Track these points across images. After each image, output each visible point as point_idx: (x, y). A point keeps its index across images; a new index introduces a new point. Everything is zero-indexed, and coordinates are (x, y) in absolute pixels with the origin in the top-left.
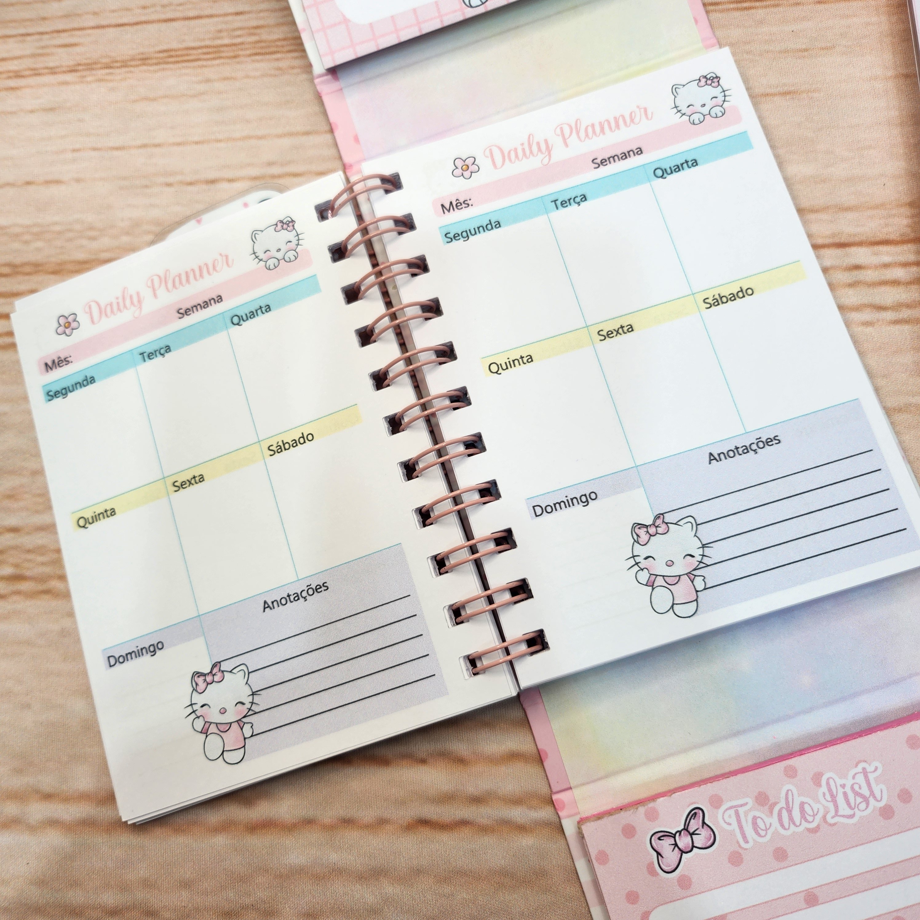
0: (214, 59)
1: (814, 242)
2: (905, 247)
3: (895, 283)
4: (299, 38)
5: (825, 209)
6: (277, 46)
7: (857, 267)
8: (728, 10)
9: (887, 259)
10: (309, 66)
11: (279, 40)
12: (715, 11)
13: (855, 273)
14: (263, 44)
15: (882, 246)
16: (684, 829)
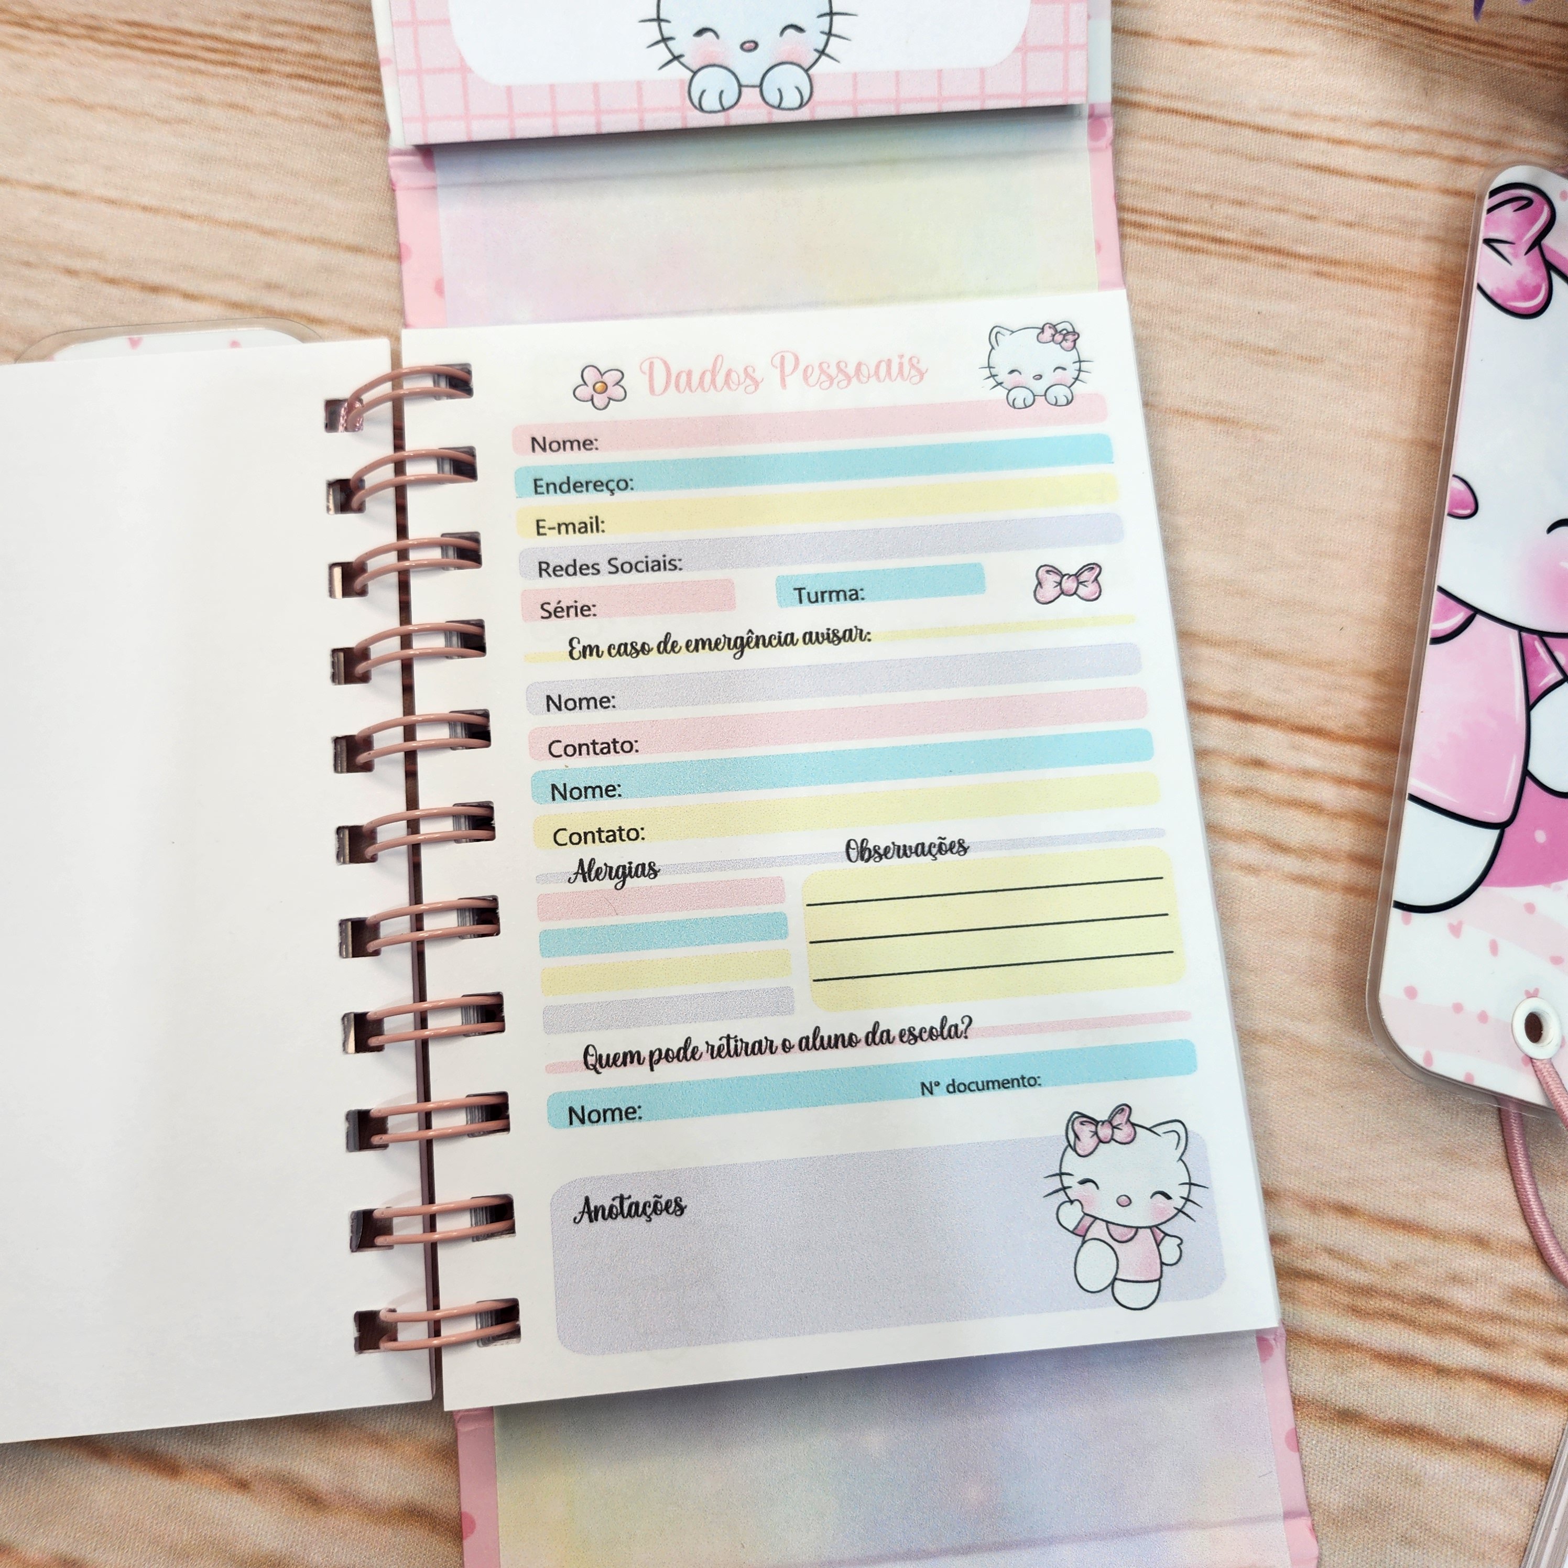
0: (223, 64)
1: (1197, 697)
2: (1349, 750)
3: (1315, 808)
5: (1230, 644)
6: (345, 74)
7: (1258, 763)
8: (1160, 243)
9: (1312, 762)
10: (384, 130)
11: (353, 63)
12: (1137, 238)
13: (1253, 772)
14: (320, 63)
15: (1310, 736)
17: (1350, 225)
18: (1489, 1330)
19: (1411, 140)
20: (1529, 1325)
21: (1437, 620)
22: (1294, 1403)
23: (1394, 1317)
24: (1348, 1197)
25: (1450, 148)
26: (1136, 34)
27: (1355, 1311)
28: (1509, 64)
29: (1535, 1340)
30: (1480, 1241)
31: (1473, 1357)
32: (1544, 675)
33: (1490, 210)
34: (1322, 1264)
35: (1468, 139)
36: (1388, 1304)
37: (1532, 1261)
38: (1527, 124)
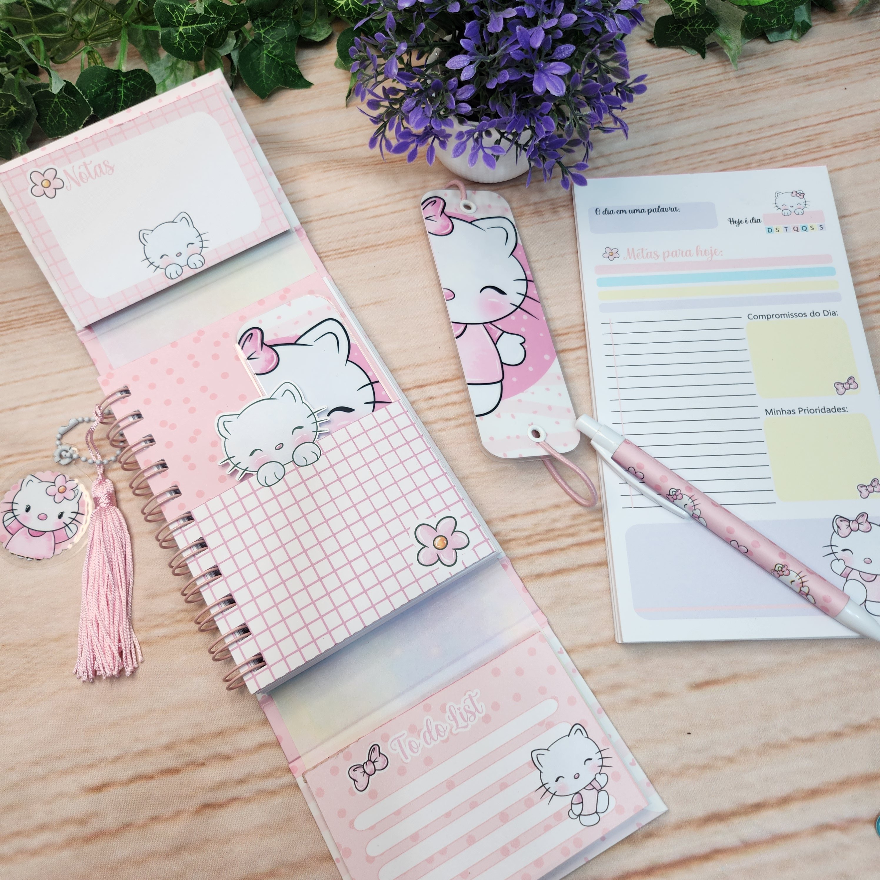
0: (8, 330)
1: (404, 387)
2: (457, 382)
3: (454, 403)
4: (63, 310)
5: (407, 367)
6: (51, 316)
7: (431, 398)
8: (335, 259)
9: (447, 391)
10: (72, 327)
11: (52, 312)
12: (327, 260)
13: (431, 401)
14: (41, 316)
15: (443, 383)
16: (369, 760)
17: (391, 229)
18: (571, 531)
19: (398, 197)
20: (582, 524)
21: (455, 332)
22: (521, 580)
23: (541, 540)
24: (512, 512)
25: (411, 194)
26: (301, 201)
27: (529, 544)
28: (419, 162)
29: (585, 528)
30: (557, 506)
31: (569, 541)
32: (496, 334)
33: (423, 209)
34: (513, 535)
35: (415, 189)
36: (538, 537)
37: (575, 504)
38: (430, 177)
